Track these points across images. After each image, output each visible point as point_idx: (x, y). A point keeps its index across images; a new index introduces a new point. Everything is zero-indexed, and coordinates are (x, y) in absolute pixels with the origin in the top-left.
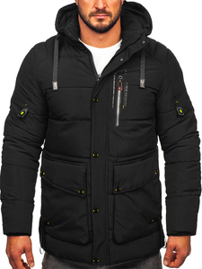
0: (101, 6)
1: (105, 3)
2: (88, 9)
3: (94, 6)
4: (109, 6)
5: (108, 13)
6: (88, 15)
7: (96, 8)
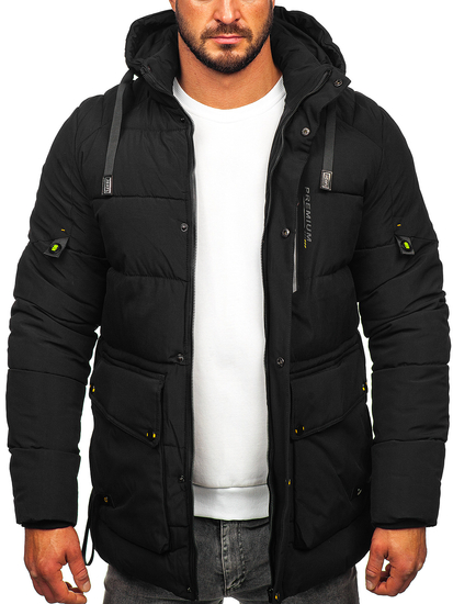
0: (228, 16)
1: (236, 10)
2: (199, 23)
3: (213, 17)
4: (245, 15)
5: (242, 30)
6: (199, 36)
7: (218, 21)
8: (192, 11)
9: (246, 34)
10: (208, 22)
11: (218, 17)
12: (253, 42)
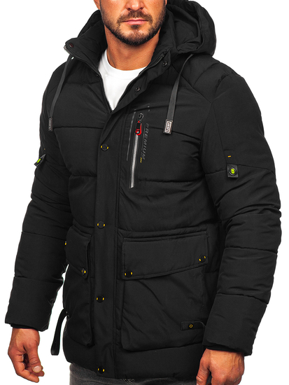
1: (142, 2)
3: (125, 7)
4: (147, 5)
5: (146, 16)
6: (116, 21)
7: (129, 9)
8: (111, 5)
9: (147, 18)
10: (122, 11)
11: (129, 6)
12: (153, 25)
